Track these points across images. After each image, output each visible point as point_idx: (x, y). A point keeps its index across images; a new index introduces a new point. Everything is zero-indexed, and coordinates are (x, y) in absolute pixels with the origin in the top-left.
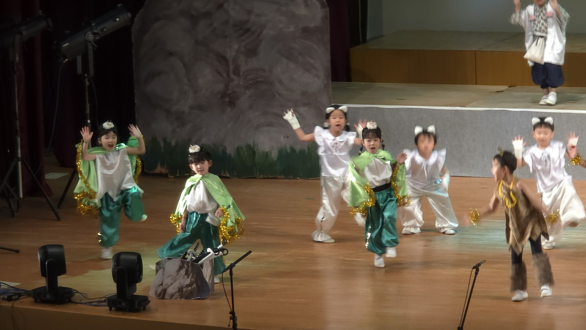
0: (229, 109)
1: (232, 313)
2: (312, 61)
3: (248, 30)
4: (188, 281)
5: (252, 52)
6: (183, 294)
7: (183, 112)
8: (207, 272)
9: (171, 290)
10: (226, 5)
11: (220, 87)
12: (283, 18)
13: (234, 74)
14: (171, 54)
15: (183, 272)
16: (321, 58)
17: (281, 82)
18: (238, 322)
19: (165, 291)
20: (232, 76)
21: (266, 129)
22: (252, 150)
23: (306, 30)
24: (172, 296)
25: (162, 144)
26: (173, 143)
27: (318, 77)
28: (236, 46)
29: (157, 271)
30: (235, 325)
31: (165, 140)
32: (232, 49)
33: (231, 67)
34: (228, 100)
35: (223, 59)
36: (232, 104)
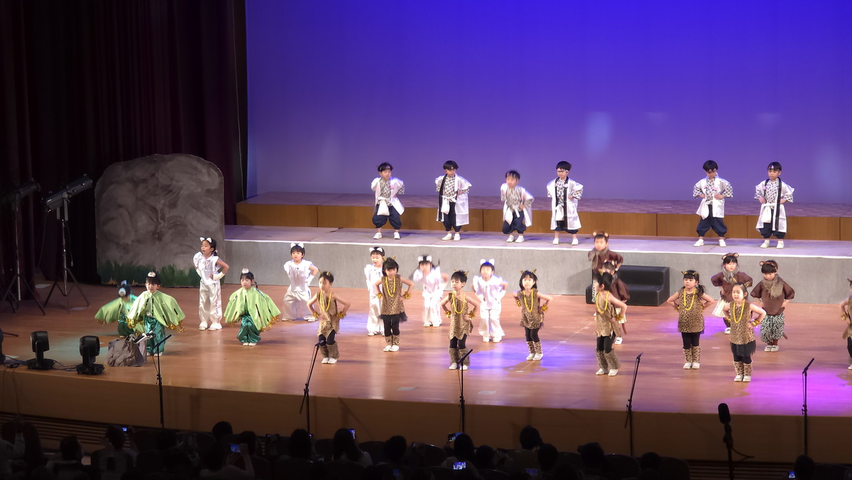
0: (158, 242)
1: (159, 375)
2: (213, 212)
3: (171, 191)
4: (130, 355)
5: (173, 205)
6: (127, 363)
7: (128, 244)
8: (142, 349)
9: (118, 361)
10: (157, 175)
11: (152, 228)
12: (194, 183)
13: (161, 219)
14: (120, 206)
15: (126, 348)
16: (218, 209)
17: (192, 225)
18: (162, 381)
19: (114, 361)
20: (160, 220)
21: (181, 255)
22: (172, 269)
23: (209, 191)
24: (119, 364)
25: (113, 265)
26: (121, 265)
27: (216, 222)
28: (163, 202)
29: (109, 348)
30: (160, 383)
31: (115, 264)
32: (160, 203)
33: (160, 215)
34: (157, 236)
35: (154, 210)
36: (160, 239)
